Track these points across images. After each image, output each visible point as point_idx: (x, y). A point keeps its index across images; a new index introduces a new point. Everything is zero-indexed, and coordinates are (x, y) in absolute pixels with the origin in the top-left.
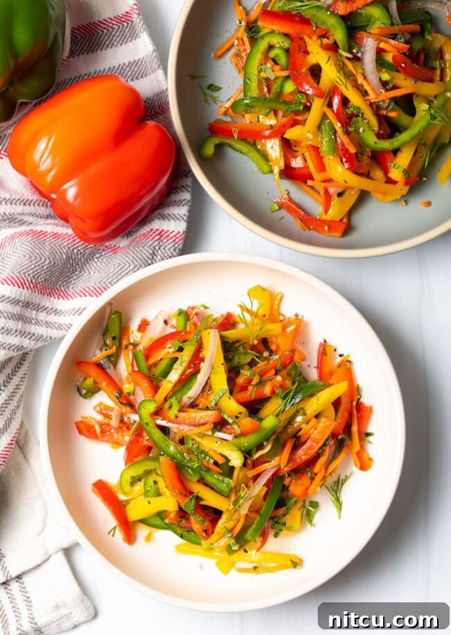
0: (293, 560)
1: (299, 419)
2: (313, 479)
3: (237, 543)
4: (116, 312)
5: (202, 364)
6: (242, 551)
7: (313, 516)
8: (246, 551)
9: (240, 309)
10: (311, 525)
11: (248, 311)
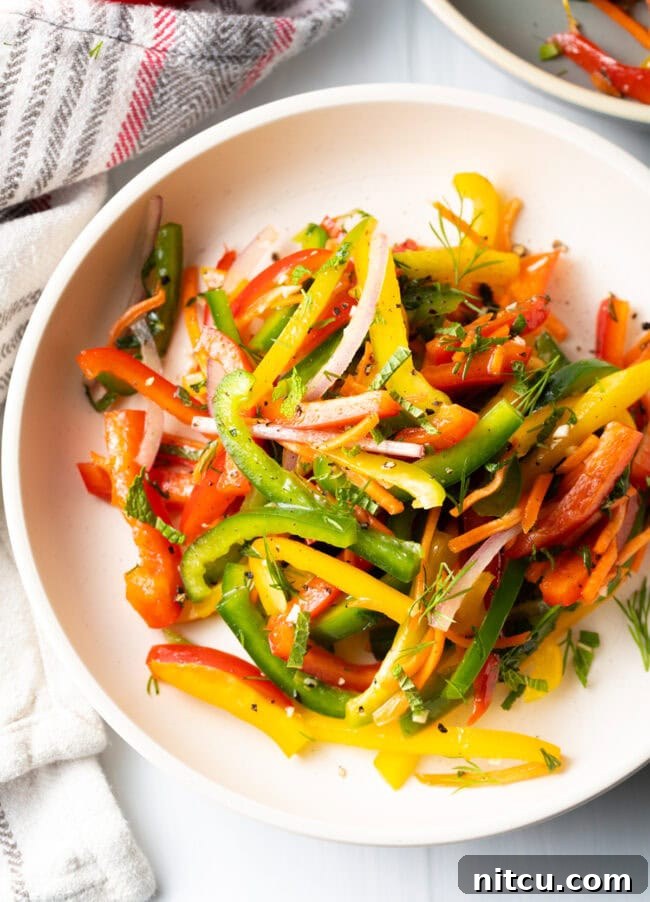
0: (548, 751)
1: (562, 431)
2: (594, 566)
3: (425, 708)
4: (170, 225)
5: (354, 308)
6: (435, 730)
7: (589, 664)
8: (443, 729)
9: (436, 212)
10: (584, 683)
11: (453, 218)
